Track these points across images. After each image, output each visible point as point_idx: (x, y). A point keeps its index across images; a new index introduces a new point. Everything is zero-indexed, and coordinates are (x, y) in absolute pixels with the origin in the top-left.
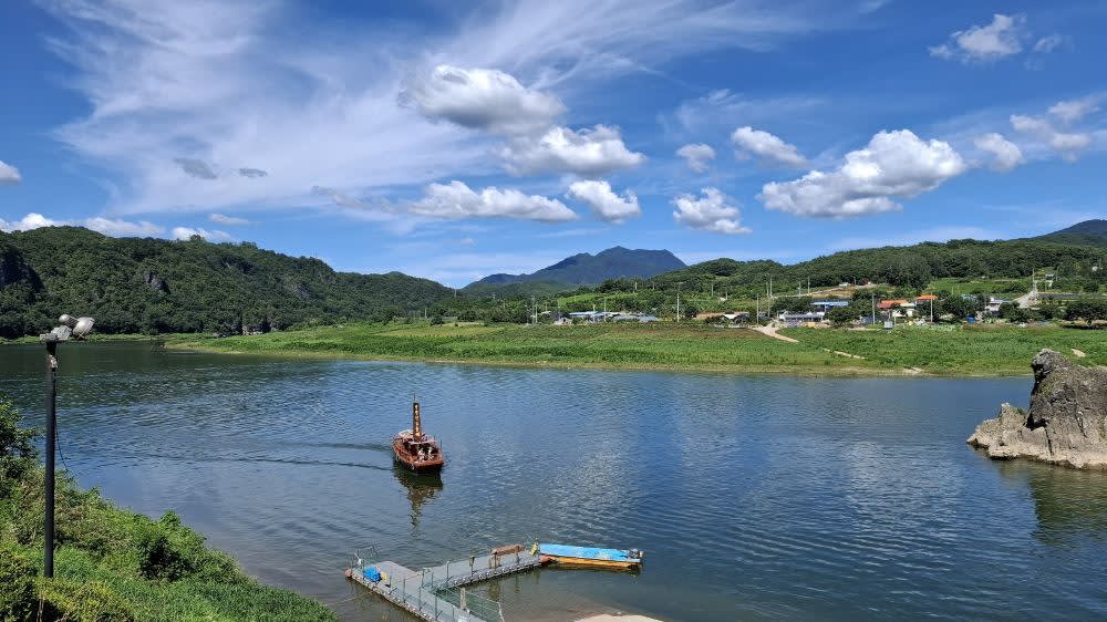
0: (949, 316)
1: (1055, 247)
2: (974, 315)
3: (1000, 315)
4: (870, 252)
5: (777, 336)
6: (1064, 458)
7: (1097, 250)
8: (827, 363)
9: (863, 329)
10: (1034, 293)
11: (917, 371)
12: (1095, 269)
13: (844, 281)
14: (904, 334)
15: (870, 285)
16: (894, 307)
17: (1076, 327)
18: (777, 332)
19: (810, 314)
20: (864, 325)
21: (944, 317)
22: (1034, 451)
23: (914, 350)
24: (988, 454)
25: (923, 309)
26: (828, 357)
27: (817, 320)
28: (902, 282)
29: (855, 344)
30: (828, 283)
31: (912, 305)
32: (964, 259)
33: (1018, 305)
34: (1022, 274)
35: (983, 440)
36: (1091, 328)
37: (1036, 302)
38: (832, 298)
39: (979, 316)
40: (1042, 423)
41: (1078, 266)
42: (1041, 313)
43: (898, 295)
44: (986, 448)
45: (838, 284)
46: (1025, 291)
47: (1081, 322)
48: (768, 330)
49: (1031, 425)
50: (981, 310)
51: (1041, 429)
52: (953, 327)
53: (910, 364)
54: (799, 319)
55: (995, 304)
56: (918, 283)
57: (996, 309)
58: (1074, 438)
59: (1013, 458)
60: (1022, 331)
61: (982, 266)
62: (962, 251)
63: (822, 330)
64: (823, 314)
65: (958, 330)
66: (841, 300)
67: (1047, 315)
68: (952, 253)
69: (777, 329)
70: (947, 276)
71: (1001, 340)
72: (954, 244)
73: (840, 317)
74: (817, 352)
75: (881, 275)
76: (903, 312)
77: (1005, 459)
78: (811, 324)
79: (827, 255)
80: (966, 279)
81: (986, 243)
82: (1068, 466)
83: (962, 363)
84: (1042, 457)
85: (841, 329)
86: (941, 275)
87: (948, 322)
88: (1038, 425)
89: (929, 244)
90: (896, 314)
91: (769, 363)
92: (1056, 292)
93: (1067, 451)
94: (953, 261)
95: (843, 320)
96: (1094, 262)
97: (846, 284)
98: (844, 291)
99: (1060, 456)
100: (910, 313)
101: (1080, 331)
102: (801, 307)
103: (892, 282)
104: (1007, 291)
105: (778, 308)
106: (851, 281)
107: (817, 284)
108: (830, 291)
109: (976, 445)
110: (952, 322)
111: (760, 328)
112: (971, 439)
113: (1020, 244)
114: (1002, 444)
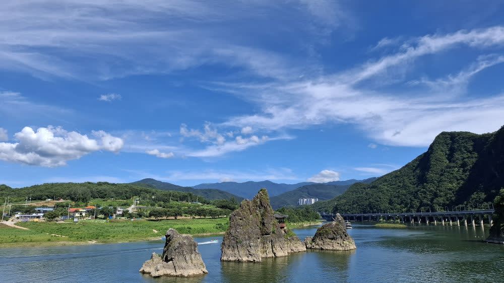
0: (102, 216)
1: (139, 188)
2: (112, 216)
3: (123, 216)
4: (62, 185)
5: (16, 227)
6: (180, 273)
7: (154, 190)
8: (49, 240)
9: (62, 222)
10: (133, 206)
11: (94, 242)
12: (153, 197)
13: (49, 198)
14: (84, 224)
15: (62, 201)
16: (76, 211)
17: (152, 220)
18: (15, 224)
19: (34, 215)
20: (63, 220)
21: (99, 216)
22: (169, 272)
23: (91, 232)
24: (151, 276)
25: (91, 213)
26: (49, 237)
27: (38, 217)
28: (78, 200)
29: (61, 230)
30: (40, 198)
31: (85, 210)
32: (105, 190)
33: (128, 211)
34: (127, 198)
35: (147, 270)
36: (157, 221)
37: (135, 210)
38: (43, 207)
39: (114, 216)
40: (171, 259)
41: (148, 196)
42: (138, 214)
43: (77, 206)
44: (149, 273)
45: (45, 199)
46: (130, 206)
47: (153, 218)
48: (9, 223)
49: (167, 260)
50: (115, 213)
51: (171, 262)
52: (105, 221)
53: (91, 239)
54: (28, 217)
55: (120, 211)
56: (85, 200)
57: (121, 213)
58: (184, 264)
59: (161, 276)
60: (132, 222)
61: (113, 194)
62: (104, 187)
63: (42, 223)
64: (42, 214)
65: (107, 222)
66: (49, 207)
67: (140, 215)
68: (100, 188)
69: (14, 222)
70: (97, 198)
71: (126, 226)
72: (100, 184)
73: (51, 217)
74: (42, 234)
75: (68, 196)
76: (81, 214)
77: (158, 277)
78: (36, 220)
79: (39, 185)
80: (105, 199)
81: (114, 184)
82: (182, 276)
83: (114, 237)
84: (172, 274)
85: (52, 222)
86: (95, 197)
87: (101, 218)
88: (169, 261)
89: (89, 183)
90: (77, 215)
91: (16, 242)
92: (141, 206)
93: (182, 270)
94: (100, 192)
95: (53, 218)
96: (153, 194)
97: (49, 200)
98: (50, 204)
99: (179, 273)
100: (84, 214)
101: (154, 222)
102: (29, 211)
103: (73, 199)
104: (123, 205)
105: (14, 211)
106: (53, 198)
107: (35, 199)
108: (41, 203)
109: (144, 272)
110: (104, 219)
111: (5, 222)
112: (141, 270)
113: (126, 185)
114: (158, 271)
